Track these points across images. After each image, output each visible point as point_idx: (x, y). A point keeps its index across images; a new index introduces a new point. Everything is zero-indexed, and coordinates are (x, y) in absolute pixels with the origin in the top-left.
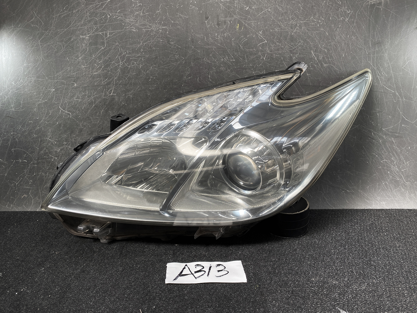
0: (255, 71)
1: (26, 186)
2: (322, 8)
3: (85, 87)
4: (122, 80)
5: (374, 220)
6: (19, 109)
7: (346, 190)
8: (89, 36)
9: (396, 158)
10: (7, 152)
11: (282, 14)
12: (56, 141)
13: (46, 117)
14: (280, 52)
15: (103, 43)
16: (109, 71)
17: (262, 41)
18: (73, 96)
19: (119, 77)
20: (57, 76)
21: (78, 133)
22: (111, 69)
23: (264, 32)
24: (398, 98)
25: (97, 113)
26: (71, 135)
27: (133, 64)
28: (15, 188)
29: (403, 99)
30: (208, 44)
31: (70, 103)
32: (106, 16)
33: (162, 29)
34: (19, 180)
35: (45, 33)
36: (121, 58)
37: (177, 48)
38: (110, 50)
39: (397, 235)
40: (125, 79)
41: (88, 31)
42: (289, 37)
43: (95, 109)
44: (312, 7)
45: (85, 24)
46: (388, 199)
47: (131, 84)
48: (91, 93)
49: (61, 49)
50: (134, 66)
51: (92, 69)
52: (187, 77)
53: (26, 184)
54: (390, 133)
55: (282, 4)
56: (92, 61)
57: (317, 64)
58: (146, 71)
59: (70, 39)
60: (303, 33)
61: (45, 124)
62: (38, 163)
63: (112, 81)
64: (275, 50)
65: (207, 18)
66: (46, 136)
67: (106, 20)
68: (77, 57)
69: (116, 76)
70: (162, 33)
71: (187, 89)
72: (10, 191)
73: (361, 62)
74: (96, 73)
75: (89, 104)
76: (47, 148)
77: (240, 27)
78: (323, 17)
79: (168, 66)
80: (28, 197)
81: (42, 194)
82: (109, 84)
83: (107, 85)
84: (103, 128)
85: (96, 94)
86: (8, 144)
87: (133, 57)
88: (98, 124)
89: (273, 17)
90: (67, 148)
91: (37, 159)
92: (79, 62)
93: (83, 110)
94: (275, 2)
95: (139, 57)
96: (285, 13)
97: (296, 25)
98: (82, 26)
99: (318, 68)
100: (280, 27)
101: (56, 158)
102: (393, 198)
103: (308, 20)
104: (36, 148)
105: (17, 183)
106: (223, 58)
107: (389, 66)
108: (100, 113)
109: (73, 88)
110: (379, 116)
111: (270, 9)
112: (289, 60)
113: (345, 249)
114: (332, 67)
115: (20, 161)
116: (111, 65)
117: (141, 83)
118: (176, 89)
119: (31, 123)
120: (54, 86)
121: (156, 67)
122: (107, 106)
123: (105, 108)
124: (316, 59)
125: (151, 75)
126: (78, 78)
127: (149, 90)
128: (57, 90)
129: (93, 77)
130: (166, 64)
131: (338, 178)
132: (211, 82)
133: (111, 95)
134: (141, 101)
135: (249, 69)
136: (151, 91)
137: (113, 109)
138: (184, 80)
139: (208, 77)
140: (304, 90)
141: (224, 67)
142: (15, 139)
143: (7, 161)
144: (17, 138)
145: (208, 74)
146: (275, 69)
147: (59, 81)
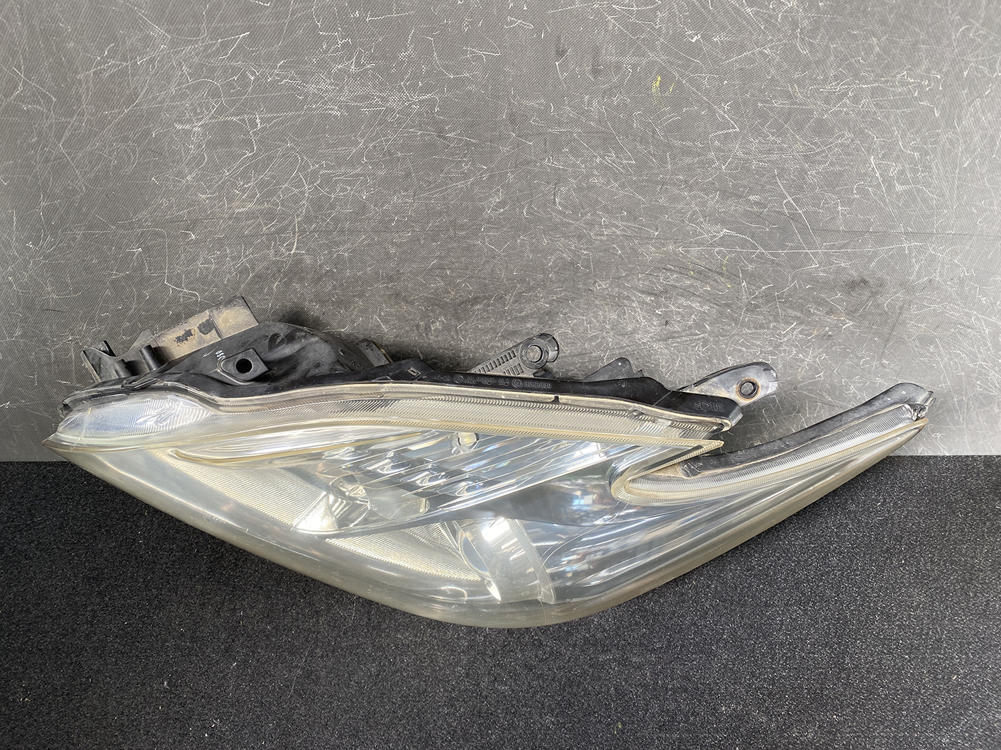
0: (690, 191)
2: (950, 45)
3: (219, 239)
4: (318, 223)
6: (67, 294)
8: (201, 126)
11: (807, 65)
13: (138, 303)
14: (774, 157)
15: (248, 143)
16: (276, 205)
17: (725, 125)
18: (194, 259)
19: (306, 217)
20: (139, 220)
22: (282, 200)
23: (736, 107)
25: (262, 288)
27: (344, 190)
30: (560, 124)
31: (190, 273)
32: (244, 76)
33: (421, 102)
35: (69, 122)
36: (305, 176)
37: (468, 144)
38: (270, 158)
40: (323, 221)
41: (196, 114)
42: (811, 123)
43: (258, 282)
44: (916, 43)
45: (183, 96)
46: (952, 426)
47: (344, 231)
48: (240, 252)
49: (129, 158)
50: (345, 195)
51: (230, 201)
52: (493, 209)
55: (815, 38)
56: (224, 183)
57: (877, 186)
58: (382, 206)
59: (148, 133)
60: (858, 114)
61: (140, 317)
63: (288, 225)
64: (760, 152)
65: (561, 53)
67: (246, 86)
68: (180, 174)
69: (298, 215)
70: (419, 114)
71: (494, 236)
74: (242, 210)
75: (241, 272)
77: (663, 86)
78: (940, 71)
79: (442, 192)
82: (281, 231)
83: (278, 234)
84: (283, 315)
85: (252, 253)
86: (71, 357)
87: (340, 176)
88: (272, 309)
89: (773, 71)
92: (188, 187)
93: (226, 285)
94: (794, 30)
95: (358, 175)
96: (818, 63)
97: (845, 94)
98: (173, 99)
99: (875, 194)
100: (790, 97)
102: (965, 426)
103: (887, 81)
106: (602, 157)
108: (271, 289)
109: (188, 244)
111: (771, 48)
112: (795, 176)
114: (918, 190)
116: (280, 192)
117: (369, 229)
118: (464, 238)
119: (107, 317)
120: (136, 242)
121: (408, 197)
122: (285, 275)
123: (282, 279)
124: (878, 175)
125: (396, 214)
126: (195, 222)
127: (393, 243)
128: (147, 250)
129: (237, 219)
130: (436, 187)
131: (849, 390)
132: (560, 213)
133: (292, 252)
134: (373, 264)
135: (675, 184)
136: (398, 245)
137: (301, 280)
138: (487, 216)
139: (555, 203)
140: (818, 240)
141: (600, 178)
142: (81, 347)
143: (80, 382)
144: (85, 344)
145: (555, 195)
146: (750, 194)
147: (148, 231)
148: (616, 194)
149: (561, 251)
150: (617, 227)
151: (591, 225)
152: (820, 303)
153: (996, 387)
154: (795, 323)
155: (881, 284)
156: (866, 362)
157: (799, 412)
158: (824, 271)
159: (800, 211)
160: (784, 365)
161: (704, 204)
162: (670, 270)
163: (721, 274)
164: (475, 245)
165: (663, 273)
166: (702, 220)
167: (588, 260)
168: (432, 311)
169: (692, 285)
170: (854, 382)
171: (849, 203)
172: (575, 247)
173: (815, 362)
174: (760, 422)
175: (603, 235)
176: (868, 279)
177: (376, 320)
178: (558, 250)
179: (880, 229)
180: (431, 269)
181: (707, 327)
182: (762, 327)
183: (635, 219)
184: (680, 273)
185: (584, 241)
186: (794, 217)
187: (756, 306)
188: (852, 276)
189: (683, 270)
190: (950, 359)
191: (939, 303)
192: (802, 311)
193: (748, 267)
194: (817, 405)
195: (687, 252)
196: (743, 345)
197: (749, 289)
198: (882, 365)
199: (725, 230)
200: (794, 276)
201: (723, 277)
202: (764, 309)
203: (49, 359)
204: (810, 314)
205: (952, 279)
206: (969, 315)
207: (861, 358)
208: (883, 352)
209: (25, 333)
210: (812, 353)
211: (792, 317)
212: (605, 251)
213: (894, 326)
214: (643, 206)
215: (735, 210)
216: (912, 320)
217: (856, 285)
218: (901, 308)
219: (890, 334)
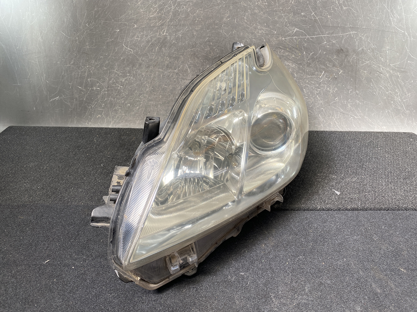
0: (284, 14)
1: (100, 108)
3: (143, 28)
4: (174, 22)
5: (373, 139)
6: (92, 47)
7: (354, 116)
9: (400, 90)
10: (84, 81)
12: (121, 72)
13: (113, 53)
16: (163, 14)
18: (133, 36)
19: (171, 19)
20: (121, 18)
21: (138, 66)
22: (165, 12)
24: (407, 38)
25: (152, 50)
26: (133, 68)
27: (183, 8)
28: (92, 110)
29: (411, 38)
31: (132, 41)
34: (95, 103)
36: (173, 2)
39: (388, 150)
40: (176, 21)
43: (152, 47)
46: (388, 124)
47: (181, 25)
48: (148, 33)
50: (183, 10)
51: (149, 13)
52: (226, 19)
53: (99, 106)
54: (396, 69)
56: (149, 5)
57: (338, 7)
58: (194, 14)
61: (112, 59)
62: (108, 91)
63: (165, 23)
66: (114, 69)
68: (137, 2)
69: (168, 19)
71: (226, 29)
72: (88, 112)
73: (377, 5)
74: (152, 16)
75: (147, 42)
76: (114, 79)
79: (211, 9)
80: (101, 117)
81: (112, 115)
82: (162, 25)
84: (157, 62)
85: (152, 34)
86: (85, 75)
87: (183, 2)
88: (154, 59)
90: (130, 79)
91: (107, 87)
92: (138, 7)
93: (142, 47)
95: (188, 2)
99: (338, 11)
101: (122, 87)
102: (393, 124)
104: (106, 79)
105: (93, 105)
106: (258, 2)
107: (401, 9)
108: (155, 50)
109: (133, 29)
110: (389, 53)
112: (313, 4)
113: (346, 157)
114: (350, 9)
115: (95, 88)
116: (164, 9)
117: (189, 24)
118: (217, 29)
119: (101, 58)
120: (118, 27)
121: (201, 10)
122: (161, 44)
123: (159, 46)
124: (337, 3)
125: (197, 18)
126: (138, 20)
127: (195, 30)
128: (121, 30)
129: (150, 19)
130: (210, 8)
131: (348, 106)
132: (246, 23)
133: (164, 34)
134: (188, 40)
135: (279, 11)
136: (197, 31)
137: (165, 46)
138: (224, 21)
139: (244, 19)
140: (324, 30)
141: (257, 10)
142: (90, 71)
143: (85, 88)
144: (91, 70)
145: (244, 16)
146: (301, 12)
147: (123, 23)
148: (262, 17)
149: (246, 38)
150: (263, 30)
151: (255, 28)
152: (330, 61)
153: (398, 104)
154: (323, 72)
155: (348, 51)
156: (351, 92)
157: (332, 116)
158: (328, 45)
159: (317, 18)
160: (323, 93)
161: (289, 18)
162: (280, 48)
163: (297, 49)
164: (220, 32)
165: (279, 50)
166: (289, 25)
168: (205, 62)
169: (288, 55)
170: (349, 102)
171: (330, 14)
172: (251, 37)
173: (334, 92)
174: (319, 120)
175: (259, 33)
176: (343, 49)
177: (187, 67)
178: (245, 38)
179: (342, 25)
180: (206, 42)
181: (295, 75)
182: (313, 74)
183: (269, 26)
184: (284, 50)
185: (253, 35)
186: (315, 21)
187: (310, 64)
188: (338, 47)
189: (285, 48)
190: (379, 90)
191: (368, 60)
192: (325, 65)
193: (305, 45)
194: (338, 113)
195: (285, 39)
196: (308, 84)
197: (306, 55)
198: (357, 93)
199: (296, 29)
200: (319, 48)
201: (297, 50)
202: (312, 65)
203: (78, 76)
204: (327, 67)
205: (369, 49)
206: (379, 67)
207: (349, 90)
208: (356, 87)
209: (74, 63)
210: (332, 88)
211: (321, 68)
212: (260, 40)
213: (356, 72)
214: (270, 21)
215: (298, 20)
216: (361, 69)
217: (340, 51)
218: (356, 63)
219: (356, 76)
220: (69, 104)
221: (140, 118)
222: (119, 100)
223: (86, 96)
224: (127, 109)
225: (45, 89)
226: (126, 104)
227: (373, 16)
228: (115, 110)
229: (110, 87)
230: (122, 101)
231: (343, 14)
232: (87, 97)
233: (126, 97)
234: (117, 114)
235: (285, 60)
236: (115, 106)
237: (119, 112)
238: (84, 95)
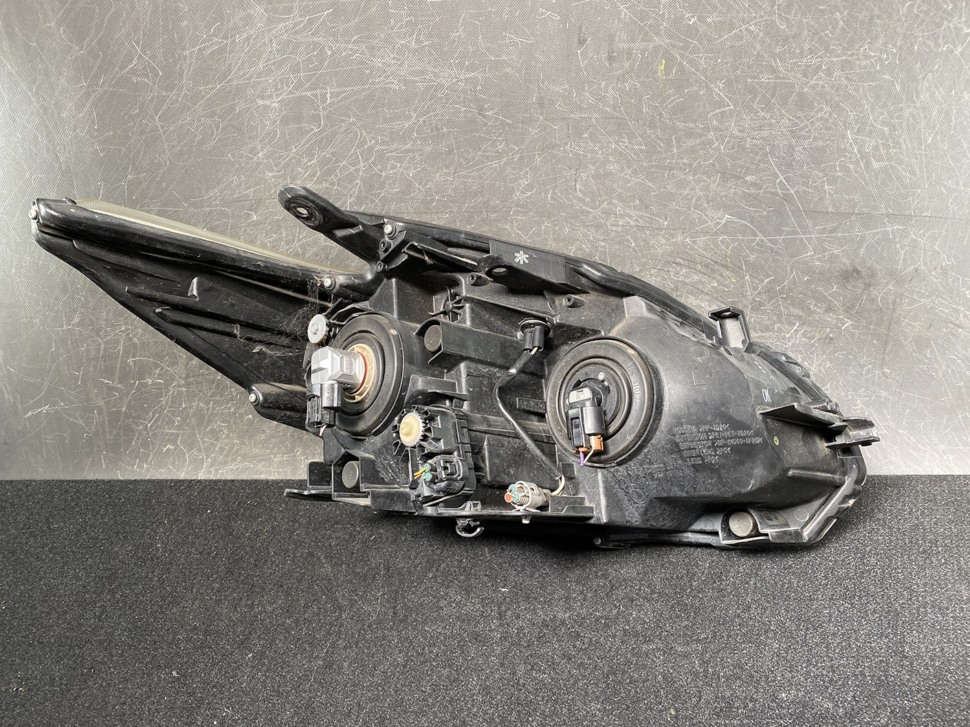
0: (694, 175)
1: (169, 429)
2: (900, 20)
3: (278, 221)
8: (279, 101)
10: (118, 365)
11: (786, 40)
14: (765, 133)
15: (316, 118)
16: (333, 185)
17: (721, 104)
19: (358, 198)
20: (210, 198)
22: (340, 179)
23: (729, 84)
27: (394, 167)
28: (148, 433)
30: (581, 109)
32: (322, 51)
33: (466, 79)
34: (153, 417)
35: (168, 96)
36: (362, 153)
37: (503, 123)
38: (334, 134)
40: (373, 201)
41: (276, 90)
42: (794, 97)
44: (872, 18)
45: (268, 72)
48: (294, 235)
49: (212, 134)
50: (394, 173)
51: (293, 180)
52: (522, 192)
53: (168, 424)
55: (789, 13)
56: (290, 160)
57: (857, 163)
58: (426, 184)
59: (232, 108)
60: (832, 87)
62: (188, 385)
64: (753, 129)
65: (582, 42)
67: (322, 61)
68: (254, 151)
69: (351, 196)
70: (464, 91)
71: (521, 220)
72: (138, 439)
77: (668, 69)
78: (894, 45)
79: (479, 170)
80: (176, 449)
81: (204, 443)
85: (305, 237)
86: (119, 351)
87: (392, 152)
89: (758, 47)
91: (184, 376)
92: (258, 164)
94: (772, 7)
95: (408, 151)
96: (794, 37)
97: (819, 67)
98: (259, 75)
99: (856, 172)
100: (774, 71)
103: (852, 55)
104: (180, 356)
105: (149, 423)
106: (617, 143)
109: (249, 225)
111: (755, 25)
112: (785, 153)
114: (893, 168)
115: (150, 381)
116: (338, 170)
117: (412, 211)
118: (496, 220)
120: (204, 222)
121: (448, 174)
125: (437, 193)
126: (259, 201)
130: (474, 165)
131: (855, 405)
132: (581, 200)
135: (680, 169)
138: (516, 198)
139: (575, 189)
140: (810, 223)
141: (615, 164)
142: (131, 339)
143: (121, 383)
144: (136, 335)
145: (575, 181)
146: (746, 174)
147: (215, 211)
148: (629, 182)
149: (581, 241)
150: (630, 217)
151: (607, 213)
152: (820, 298)
154: (797, 324)
155: (873, 275)
156: (868, 371)
158: (819, 260)
159: (792, 192)
161: (706, 188)
162: (680, 264)
163: (726, 267)
164: (504, 229)
165: (673, 267)
166: (706, 205)
167: (604, 253)
169: (700, 281)
170: (861, 396)
171: (833, 181)
172: (594, 237)
173: (820, 371)
175: (618, 225)
176: (859, 269)
178: (578, 240)
179: (865, 210)
182: (767, 329)
183: (646, 207)
184: (689, 267)
185: (601, 231)
186: (787, 198)
187: (761, 304)
188: (845, 264)
189: (691, 263)
190: (948, 366)
191: (929, 296)
192: (803, 308)
193: (750, 257)
195: (694, 242)
197: (753, 283)
198: (884, 373)
199: (727, 216)
200: (792, 267)
201: (728, 270)
202: (768, 307)
203: (99, 353)
204: (810, 312)
205: (936, 269)
206: (956, 311)
207: (864, 366)
208: (884, 358)
209: (82, 320)
210: (817, 361)
211: (794, 316)
212: (620, 243)
213: (890, 324)
214: (653, 194)
215: (735, 193)
216: (905, 318)
217: (849, 275)
218: (894, 302)
219: (888, 335)
220: (80, 422)
221: (283, 449)
222: (221, 406)
223: (126, 401)
224: (245, 428)
225: (6, 388)
226: (241, 416)
227: (957, 184)
228: (212, 431)
229: (194, 376)
230: (230, 408)
231: (870, 180)
232: (129, 403)
233: (240, 398)
234: (217, 440)
235: (691, 294)
236: (210, 421)
237: (224, 436)
238: (121, 398)
